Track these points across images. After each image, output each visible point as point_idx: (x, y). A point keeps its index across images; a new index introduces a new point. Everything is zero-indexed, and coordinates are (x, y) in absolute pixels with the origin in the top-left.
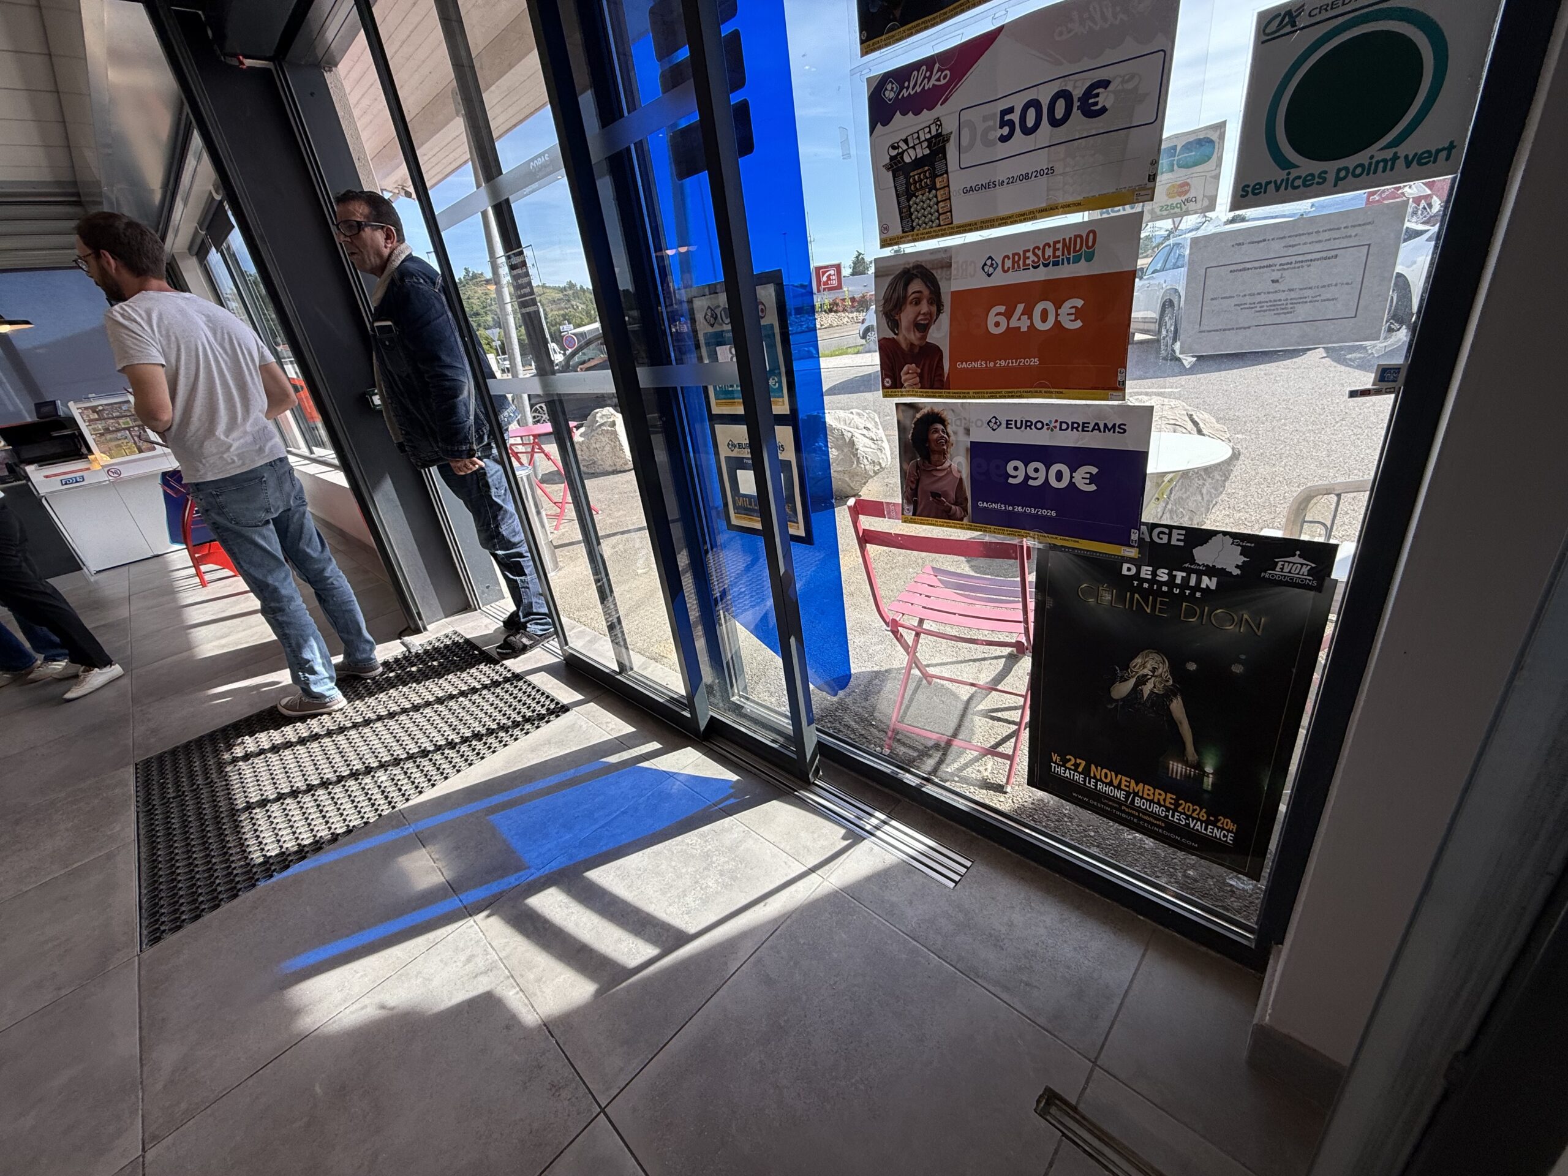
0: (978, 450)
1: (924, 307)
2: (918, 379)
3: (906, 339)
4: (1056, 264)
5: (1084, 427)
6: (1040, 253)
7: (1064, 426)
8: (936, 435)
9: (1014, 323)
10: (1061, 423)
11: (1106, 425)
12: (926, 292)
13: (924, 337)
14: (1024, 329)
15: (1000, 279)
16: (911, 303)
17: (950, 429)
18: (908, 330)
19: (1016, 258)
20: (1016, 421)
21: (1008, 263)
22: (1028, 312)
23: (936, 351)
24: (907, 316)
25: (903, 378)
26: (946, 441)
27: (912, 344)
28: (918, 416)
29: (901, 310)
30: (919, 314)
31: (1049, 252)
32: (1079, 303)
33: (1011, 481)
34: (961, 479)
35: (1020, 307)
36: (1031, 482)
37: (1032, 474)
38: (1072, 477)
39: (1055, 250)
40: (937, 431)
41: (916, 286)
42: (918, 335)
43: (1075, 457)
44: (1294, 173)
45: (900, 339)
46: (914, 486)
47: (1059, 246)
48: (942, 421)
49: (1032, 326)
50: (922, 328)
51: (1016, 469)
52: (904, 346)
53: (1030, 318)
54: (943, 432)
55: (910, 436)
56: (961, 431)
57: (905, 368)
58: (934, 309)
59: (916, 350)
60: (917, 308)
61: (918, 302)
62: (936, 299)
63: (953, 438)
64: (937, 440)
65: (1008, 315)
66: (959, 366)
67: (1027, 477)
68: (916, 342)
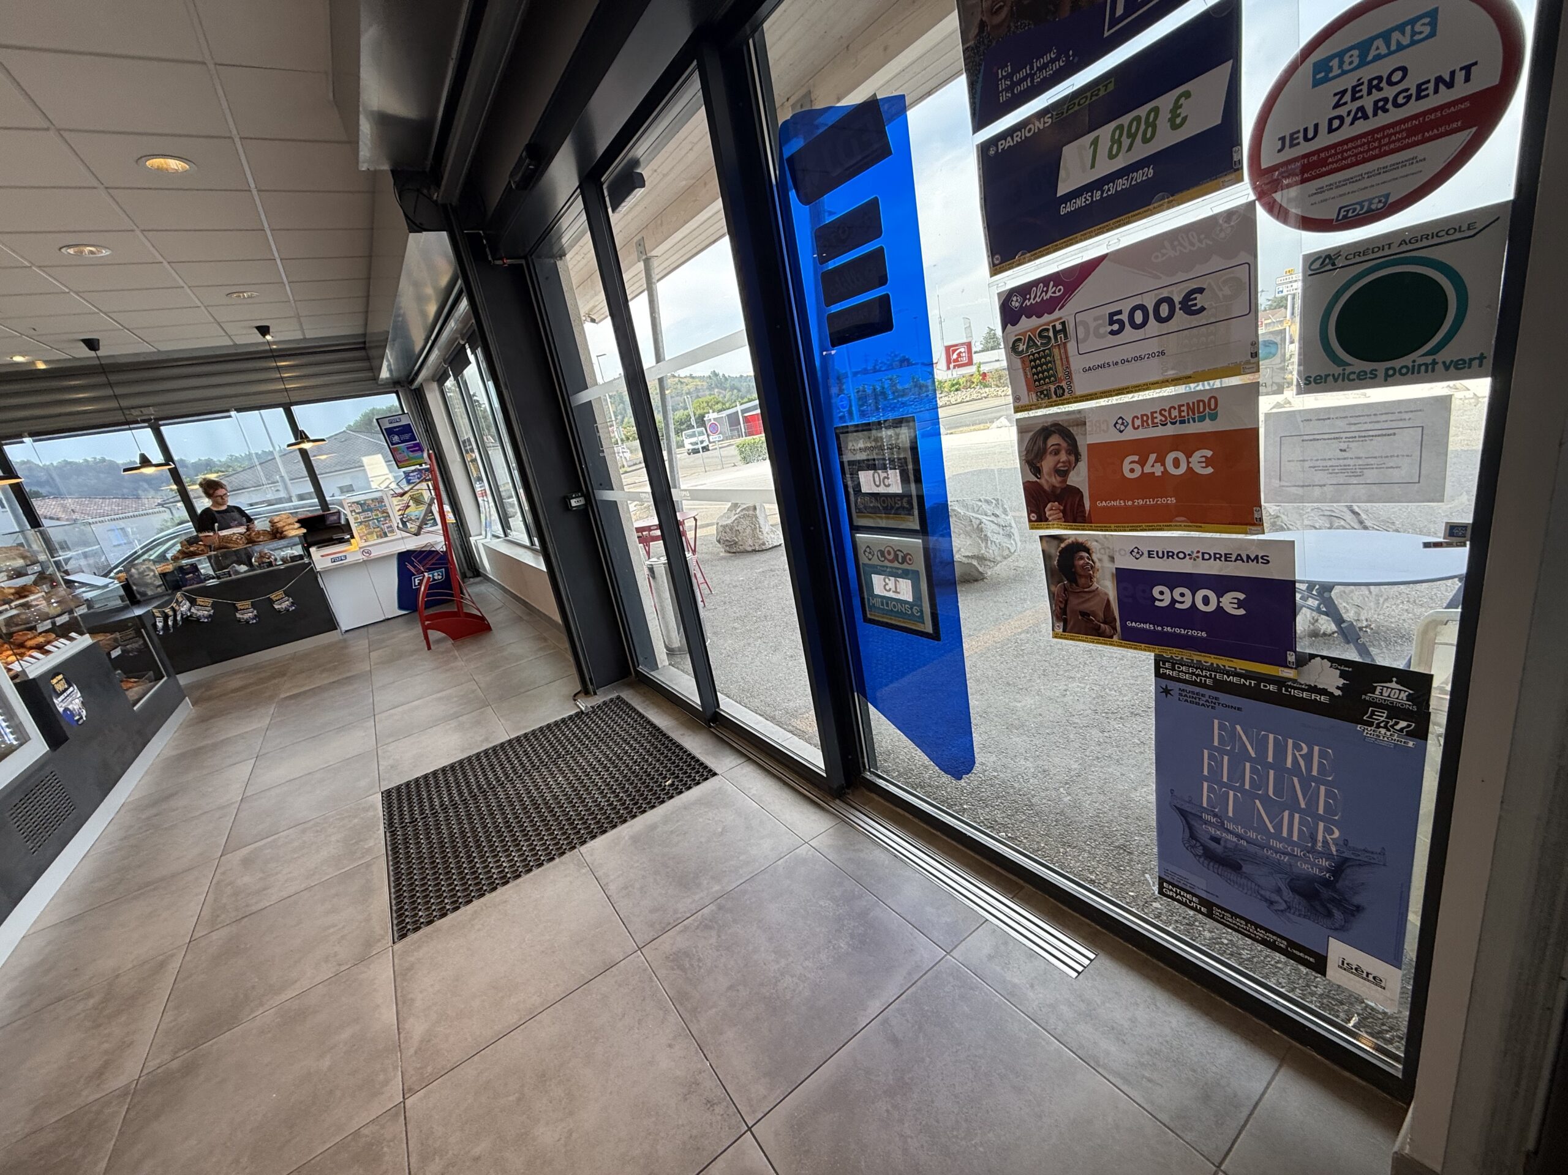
0: (1123, 576)
1: (1063, 457)
2: (1061, 514)
3: (1047, 481)
4: (1182, 422)
5: (1227, 557)
6: (1166, 414)
7: (1206, 556)
8: (1081, 562)
9: (1148, 469)
10: (1203, 554)
11: (1248, 557)
12: (1064, 445)
13: (1065, 481)
14: (1158, 474)
15: (1130, 434)
16: (1051, 453)
17: (1095, 557)
18: (1050, 475)
19: (1145, 418)
20: (1157, 552)
21: (1138, 422)
22: (1161, 460)
23: (1077, 492)
24: (1047, 464)
25: (1048, 513)
26: (1092, 567)
27: (1054, 487)
28: (1063, 545)
29: (1042, 459)
30: (1059, 462)
31: (1175, 413)
32: (1209, 453)
33: (1157, 603)
34: (1108, 601)
35: (1153, 457)
36: (1178, 606)
37: (1178, 598)
38: (1219, 602)
39: (1180, 411)
40: (1082, 558)
41: (1054, 440)
42: (1059, 479)
43: (1221, 584)
44: (1349, 370)
45: (1043, 482)
46: (1062, 606)
47: (1184, 408)
48: (1088, 550)
49: (1165, 472)
50: (1064, 474)
51: (1162, 593)
52: (1046, 487)
53: (1163, 464)
54: (1088, 559)
55: (1056, 563)
56: (1106, 558)
57: (1049, 505)
58: (1072, 458)
59: (1058, 491)
60: (1057, 458)
61: (1057, 453)
62: (1074, 450)
63: (1098, 565)
64: (1082, 566)
65: (1142, 463)
66: (1099, 504)
67: (1174, 601)
68: (1057, 485)
